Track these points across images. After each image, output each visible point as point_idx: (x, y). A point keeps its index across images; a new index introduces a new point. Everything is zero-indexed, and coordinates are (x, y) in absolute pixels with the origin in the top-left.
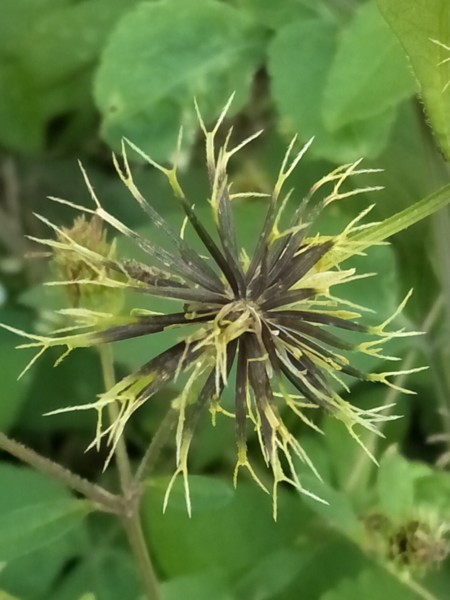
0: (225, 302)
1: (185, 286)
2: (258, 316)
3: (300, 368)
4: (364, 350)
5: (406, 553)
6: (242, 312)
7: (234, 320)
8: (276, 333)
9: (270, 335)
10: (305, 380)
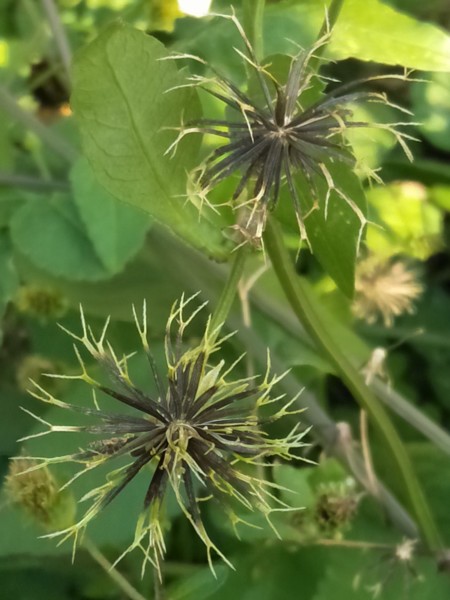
0: (164, 431)
1: (135, 437)
2: (188, 426)
3: (234, 439)
4: (261, 404)
5: (330, 519)
6: (178, 431)
7: (178, 437)
8: (206, 428)
9: (204, 432)
10: (242, 445)
